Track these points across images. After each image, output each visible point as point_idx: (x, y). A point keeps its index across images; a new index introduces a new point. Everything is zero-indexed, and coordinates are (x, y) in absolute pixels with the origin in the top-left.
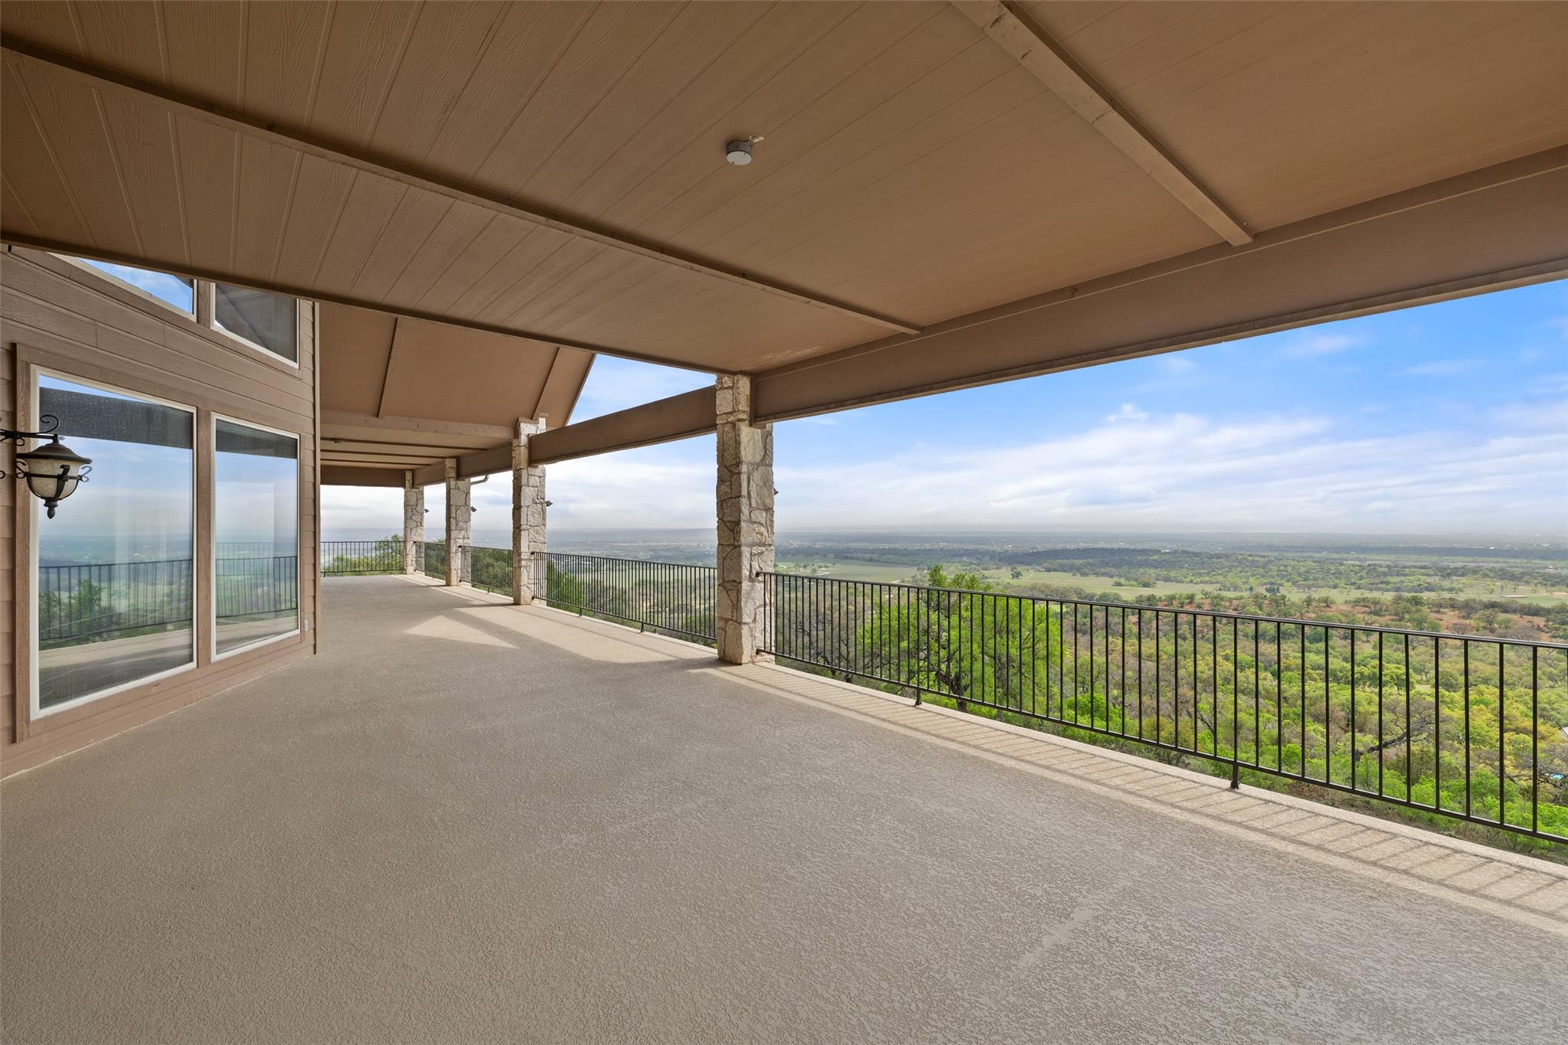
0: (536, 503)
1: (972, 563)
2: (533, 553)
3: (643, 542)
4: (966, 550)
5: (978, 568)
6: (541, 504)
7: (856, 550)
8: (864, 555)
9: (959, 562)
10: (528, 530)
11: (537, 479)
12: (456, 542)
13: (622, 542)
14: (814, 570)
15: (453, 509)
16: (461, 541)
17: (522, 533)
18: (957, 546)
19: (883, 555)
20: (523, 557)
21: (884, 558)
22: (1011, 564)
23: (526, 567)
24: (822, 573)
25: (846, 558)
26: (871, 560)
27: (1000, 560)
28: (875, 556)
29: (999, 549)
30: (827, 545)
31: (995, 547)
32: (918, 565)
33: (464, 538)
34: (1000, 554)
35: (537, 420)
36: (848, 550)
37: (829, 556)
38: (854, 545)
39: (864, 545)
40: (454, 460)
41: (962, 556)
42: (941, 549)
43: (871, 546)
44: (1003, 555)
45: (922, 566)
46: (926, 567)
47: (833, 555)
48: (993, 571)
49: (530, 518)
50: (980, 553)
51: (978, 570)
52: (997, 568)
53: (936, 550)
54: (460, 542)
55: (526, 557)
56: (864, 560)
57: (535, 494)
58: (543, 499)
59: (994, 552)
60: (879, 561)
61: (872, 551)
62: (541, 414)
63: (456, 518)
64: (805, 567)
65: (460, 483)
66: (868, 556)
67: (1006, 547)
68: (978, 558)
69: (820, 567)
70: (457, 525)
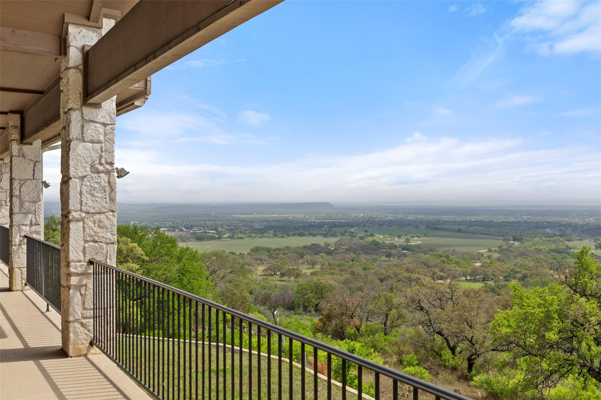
0: (98, 172)
1: (555, 235)
2: (91, 262)
3: (258, 214)
4: (549, 222)
5: (561, 239)
6: (108, 173)
7: (445, 222)
8: (453, 227)
9: (543, 234)
10: (82, 220)
11: (101, 129)
12: (20, 230)
13: (240, 214)
14: (408, 240)
15: (16, 184)
16: (27, 228)
17: (72, 225)
18: (539, 219)
19: (471, 226)
20: (72, 270)
21: (471, 229)
22: (593, 236)
23: (79, 287)
24: (415, 242)
25: (437, 229)
26: (459, 231)
27: (583, 231)
28: (463, 227)
29: (581, 222)
30: (419, 217)
31: (577, 220)
32: (503, 235)
33: (31, 225)
34: (582, 226)
35: (98, 20)
36: (438, 222)
37: (421, 227)
38: (444, 218)
39: (451, 218)
40: (17, 117)
41: (545, 227)
42: (525, 222)
43: (459, 219)
44: (585, 228)
45: (507, 237)
46: (511, 238)
47: (424, 227)
48: (576, 242)
49: (88, 200)
50: (562, 225)
51: (562, 242)
52: (580, 240)
53: (519, 222)
54: (26, 230)
55: (80, 270)
56: (453, 230)
57: (95, 156)
58: (111, 164)
59: (576, 225)
60: (466, 232)
61: (460, 223)
62: (104, 11)
63: (20, 197)
64: (399, 236)
65: (26, 148)
66: (457, 227)
67: (587, 220)
68: (560, 230)
69: (413, 237)
70: (21, 205)
